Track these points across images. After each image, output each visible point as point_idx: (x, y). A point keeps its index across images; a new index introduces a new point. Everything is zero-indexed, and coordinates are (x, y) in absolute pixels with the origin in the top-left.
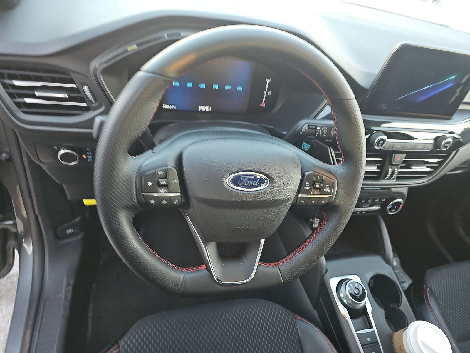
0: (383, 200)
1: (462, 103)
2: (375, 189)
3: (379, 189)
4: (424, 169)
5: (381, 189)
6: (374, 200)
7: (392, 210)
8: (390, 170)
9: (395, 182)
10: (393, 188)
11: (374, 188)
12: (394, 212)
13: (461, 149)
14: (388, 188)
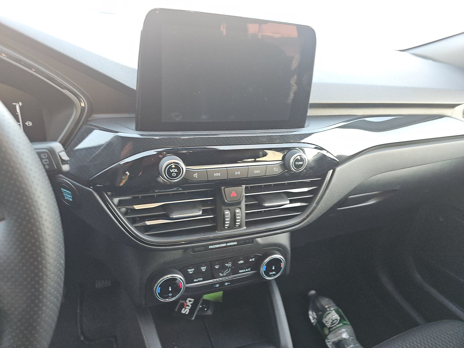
0: (251, 260)
1: (309, 106)
2: (228, 244)
3: (235, 243)
4: (287, 204)
5: (239, 242)
6: (235, 263)
7: (271, 273)
8: (227, 212)
9: (245, 230)
10: (257, 239)
11: (226, 243)
12: (274, 275)
13: (338, 169)
14: (252, 240)
